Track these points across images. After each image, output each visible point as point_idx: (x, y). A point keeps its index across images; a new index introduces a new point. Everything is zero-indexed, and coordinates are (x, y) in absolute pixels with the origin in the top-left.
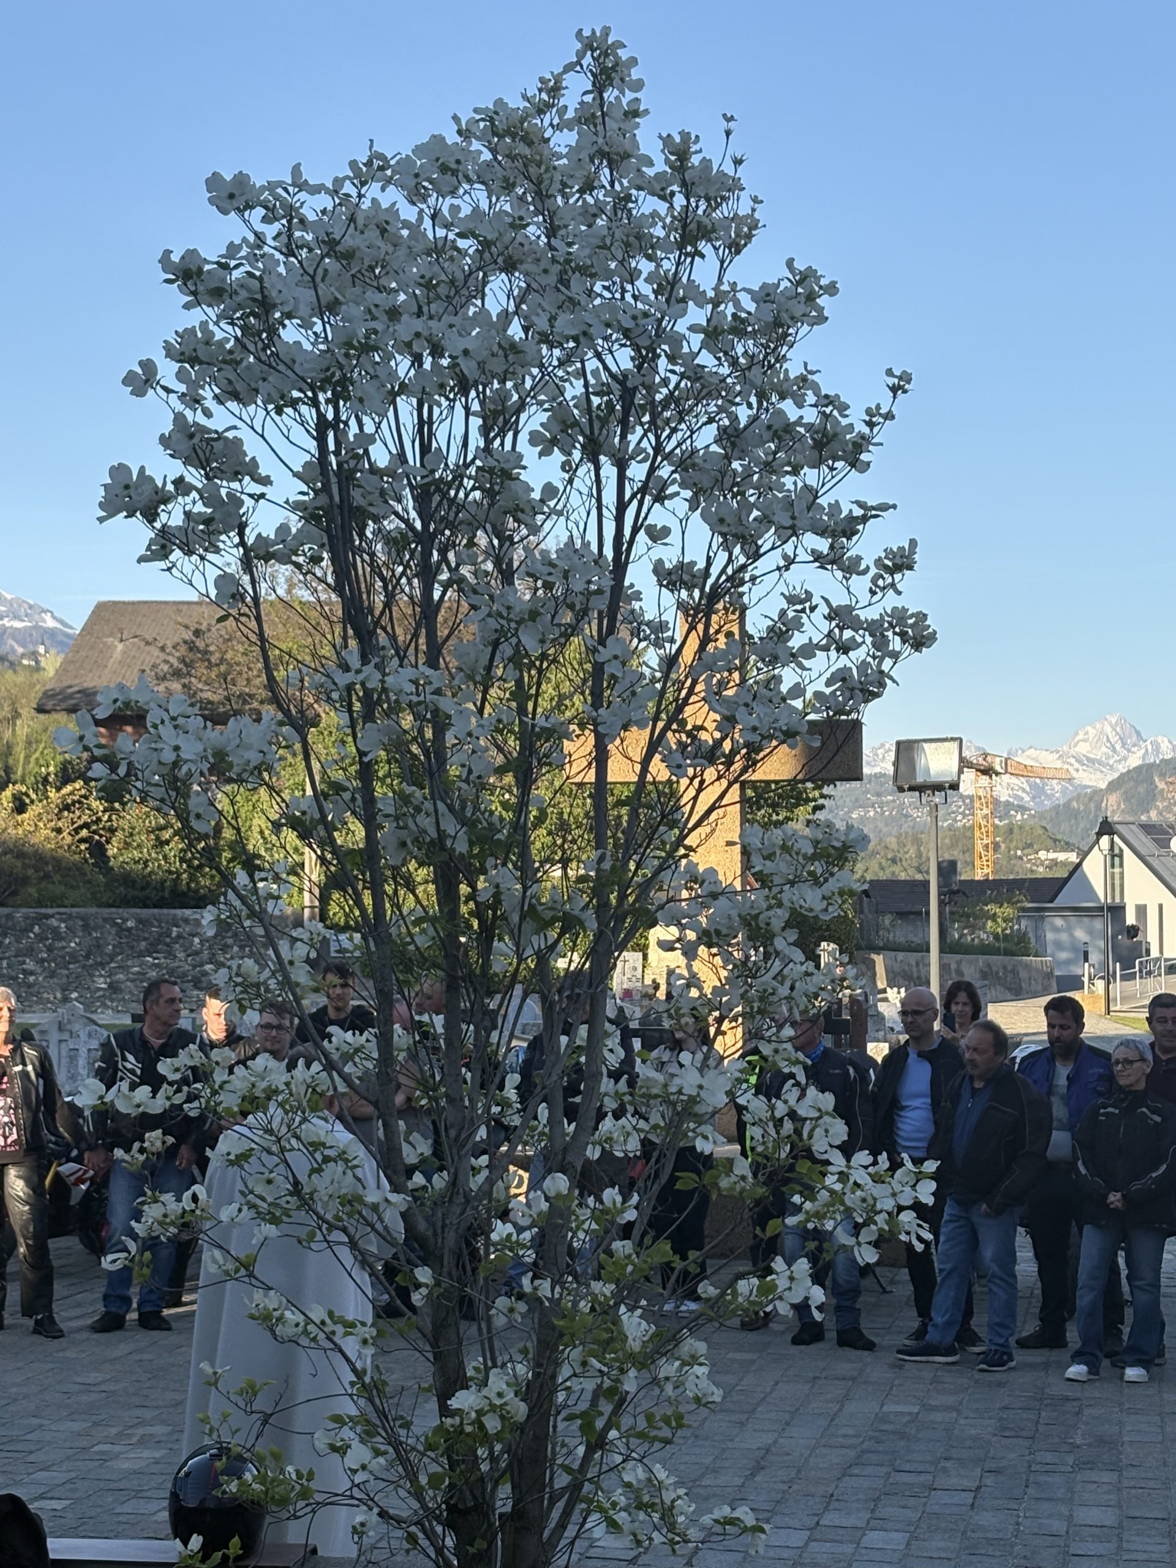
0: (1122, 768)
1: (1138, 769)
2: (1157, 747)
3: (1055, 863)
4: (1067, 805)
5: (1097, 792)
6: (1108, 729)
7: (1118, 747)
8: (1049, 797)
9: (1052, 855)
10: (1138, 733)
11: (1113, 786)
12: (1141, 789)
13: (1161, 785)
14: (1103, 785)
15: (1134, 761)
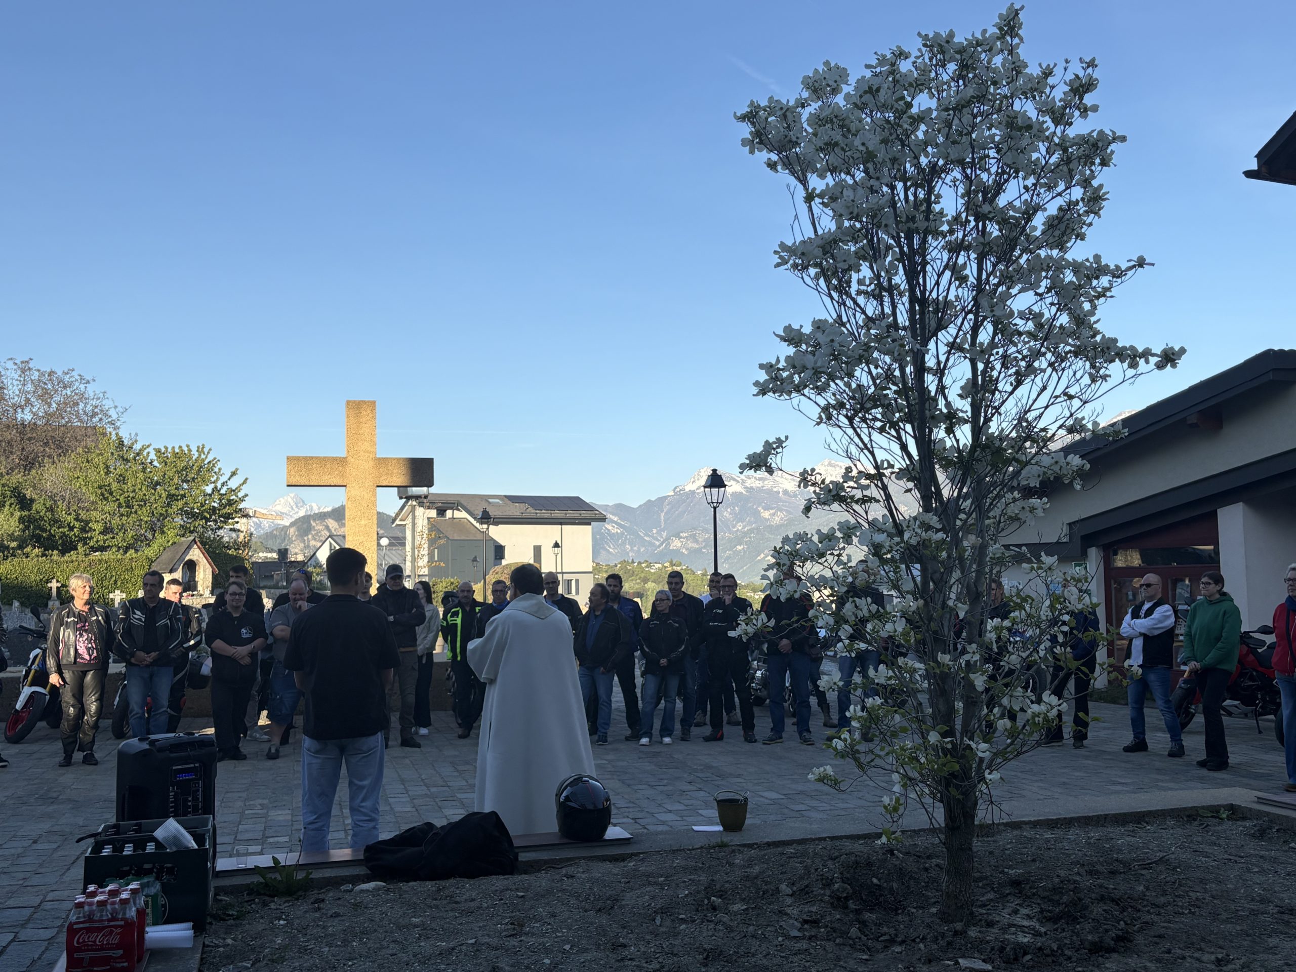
0: (296, 517)
1: (303, 517)
2: (311, 509)
3: (266, 557)
4: (271, 532)
5: (285, 527)
6: (290, 500)
7: (294, 507)
8: (263, 529)
9: (265, 554)
10: (303, 502)
11: (292, 524)
12: (305, 526)
13: (314, 524)
14: (288, 524)
15: (302, 513)
